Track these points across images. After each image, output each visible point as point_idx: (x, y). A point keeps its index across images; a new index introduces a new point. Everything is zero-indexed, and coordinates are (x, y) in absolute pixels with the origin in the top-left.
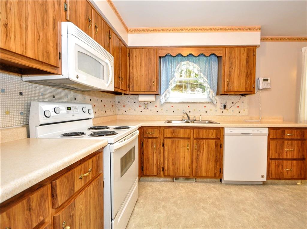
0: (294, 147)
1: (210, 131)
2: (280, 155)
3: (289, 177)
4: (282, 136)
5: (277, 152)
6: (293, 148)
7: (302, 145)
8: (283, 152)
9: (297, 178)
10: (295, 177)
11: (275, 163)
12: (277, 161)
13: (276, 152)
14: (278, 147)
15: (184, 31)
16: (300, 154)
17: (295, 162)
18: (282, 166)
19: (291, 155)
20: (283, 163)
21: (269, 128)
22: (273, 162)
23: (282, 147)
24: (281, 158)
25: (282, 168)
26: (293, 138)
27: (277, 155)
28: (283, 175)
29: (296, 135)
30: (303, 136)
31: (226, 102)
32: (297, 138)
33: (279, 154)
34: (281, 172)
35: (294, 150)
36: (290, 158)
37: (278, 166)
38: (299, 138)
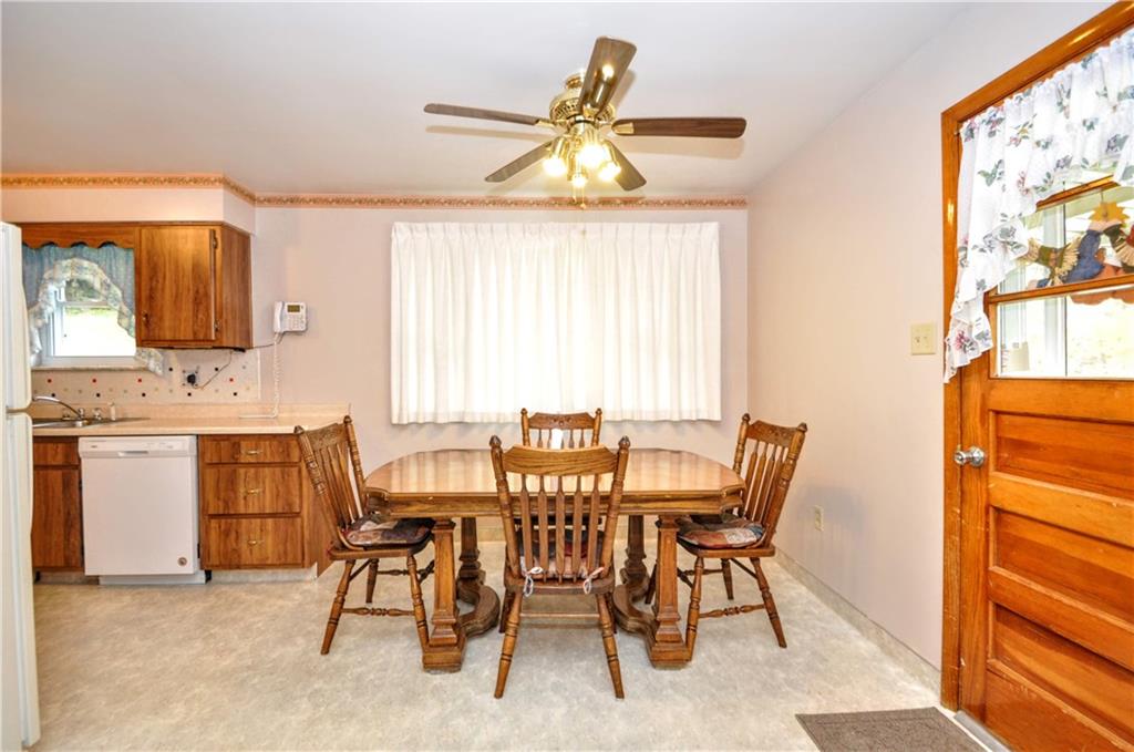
0: (264, 483)
1: (50, 446)
2: (230, 504)
3: (255, 562)
4: (233, 458)
5: (222, 497)
6: (261, 484)
7: (283, 478)
8: (236, 498)
9: (275, 562)
10: (269, 562)
11: (220, 527)
12: (223, 521)
13: (219, 499)
14: (222, 485)
15: (23, 185)
16: (281, 502)
17: (270, 521)
18: (237, 533)
19: (256, 504)
20: (238, 524)
21: (197, 436)
22: (214, 523)
23: (232, 483)
24: (232, 512)
25: (237, 538)
26: (261, 460)
27: (221, 503)
28: (239, 556)
29: (268, 453)
30: (288, 455)
31: (198, 368)
32: (272, 460)
33: (226, 503)
34: (234, 550)
35: (264, 492)
36: (256, 511)
37: (227, 533)
38: (277, 460)
